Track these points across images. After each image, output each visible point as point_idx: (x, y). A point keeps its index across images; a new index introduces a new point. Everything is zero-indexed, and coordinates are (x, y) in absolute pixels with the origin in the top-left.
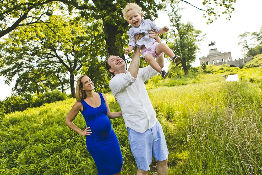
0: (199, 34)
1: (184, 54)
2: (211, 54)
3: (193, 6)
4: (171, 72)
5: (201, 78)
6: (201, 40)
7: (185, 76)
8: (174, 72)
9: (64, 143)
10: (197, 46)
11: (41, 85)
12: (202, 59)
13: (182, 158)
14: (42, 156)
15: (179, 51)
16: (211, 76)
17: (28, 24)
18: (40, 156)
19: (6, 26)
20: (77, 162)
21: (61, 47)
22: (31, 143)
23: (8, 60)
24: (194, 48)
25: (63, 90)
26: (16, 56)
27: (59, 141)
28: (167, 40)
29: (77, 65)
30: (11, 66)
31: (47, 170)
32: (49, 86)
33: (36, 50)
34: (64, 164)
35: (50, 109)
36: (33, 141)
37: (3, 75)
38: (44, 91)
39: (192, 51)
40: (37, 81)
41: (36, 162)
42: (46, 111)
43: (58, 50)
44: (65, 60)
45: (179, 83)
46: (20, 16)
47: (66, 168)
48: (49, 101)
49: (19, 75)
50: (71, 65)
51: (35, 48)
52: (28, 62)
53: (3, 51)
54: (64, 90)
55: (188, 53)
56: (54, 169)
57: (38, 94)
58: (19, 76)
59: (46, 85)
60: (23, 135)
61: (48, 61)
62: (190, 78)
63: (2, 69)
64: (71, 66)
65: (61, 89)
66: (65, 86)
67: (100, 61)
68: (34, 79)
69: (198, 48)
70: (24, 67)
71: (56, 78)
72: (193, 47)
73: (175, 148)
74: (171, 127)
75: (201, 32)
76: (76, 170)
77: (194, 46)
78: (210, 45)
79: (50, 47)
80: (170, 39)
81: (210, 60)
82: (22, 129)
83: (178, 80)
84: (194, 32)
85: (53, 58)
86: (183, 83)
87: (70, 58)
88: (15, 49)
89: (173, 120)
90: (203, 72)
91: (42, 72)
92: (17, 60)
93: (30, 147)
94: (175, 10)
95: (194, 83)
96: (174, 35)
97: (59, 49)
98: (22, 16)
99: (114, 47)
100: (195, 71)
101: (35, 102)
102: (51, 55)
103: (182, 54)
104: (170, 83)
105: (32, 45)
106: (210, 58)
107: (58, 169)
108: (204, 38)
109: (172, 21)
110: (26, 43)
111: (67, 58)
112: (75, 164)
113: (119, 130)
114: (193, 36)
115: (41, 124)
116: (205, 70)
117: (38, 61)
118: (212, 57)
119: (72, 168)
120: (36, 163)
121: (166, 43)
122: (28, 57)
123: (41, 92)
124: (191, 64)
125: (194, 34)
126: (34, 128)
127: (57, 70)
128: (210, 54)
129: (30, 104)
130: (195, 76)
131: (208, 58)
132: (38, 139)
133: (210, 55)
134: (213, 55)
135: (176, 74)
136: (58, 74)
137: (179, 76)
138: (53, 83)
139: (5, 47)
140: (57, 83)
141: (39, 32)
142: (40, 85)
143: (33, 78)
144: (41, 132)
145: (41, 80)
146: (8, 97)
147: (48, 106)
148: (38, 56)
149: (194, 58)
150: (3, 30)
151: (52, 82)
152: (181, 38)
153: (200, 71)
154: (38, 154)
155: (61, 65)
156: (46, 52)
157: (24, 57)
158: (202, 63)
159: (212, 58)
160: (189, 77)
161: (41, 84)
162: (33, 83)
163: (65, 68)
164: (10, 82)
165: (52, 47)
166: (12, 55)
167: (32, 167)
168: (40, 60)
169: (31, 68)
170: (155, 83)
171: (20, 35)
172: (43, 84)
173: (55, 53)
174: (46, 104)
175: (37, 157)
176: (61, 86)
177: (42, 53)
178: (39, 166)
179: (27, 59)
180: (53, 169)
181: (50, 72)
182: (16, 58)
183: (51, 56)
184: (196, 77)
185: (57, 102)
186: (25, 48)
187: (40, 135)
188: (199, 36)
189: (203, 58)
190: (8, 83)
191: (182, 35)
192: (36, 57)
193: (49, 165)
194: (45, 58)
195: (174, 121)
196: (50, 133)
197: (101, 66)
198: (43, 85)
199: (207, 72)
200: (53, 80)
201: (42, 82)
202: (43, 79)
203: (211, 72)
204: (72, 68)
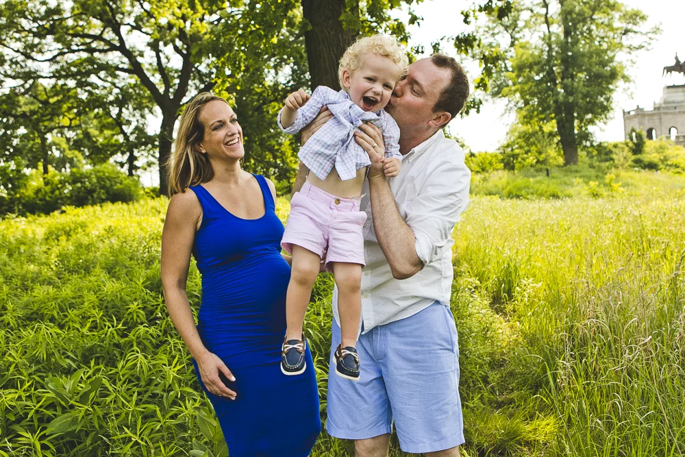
0: (634, 24)
1: (569, 91)
2: (668, 103)
4: (517, 151)
5: (620, 183)
6: (641, 47)
7: (564, 169)
8: (527, 153)
9: (126, 336)
10: (622, 68)
11: (59, 145)
12: (635, 116)
13: (532, 437)
14: (47, 366)
15: (553, 80)
16: (658, 181)
18: (40, 366)
20: (167, 398)
21: (138, 19)
22: (13, 323)
24: (608, 74)
25: (132, 168)
27: (109, 327)
28: (517, 36)
29: (189, 87)
31: (59, 415)
32: (86, 150)
33: (53, 20)
34: (124, 401)
35: (83, 226)
36: (19, 317)
38: (68, 165)
39: (600, 84)
40: (46, 127)
41: (28, 385)
42: (68, 228)
43: (129, 28)
44: (150, 67)
45: (539, 192)
47: (127, 414)
48: (80, 200)
50: (168, 86)
51: (50, 12)
52: (22, 57)
54: (137, 168)
55: (584, 90)
56: (87, 414)
57: (46, 171)
59: (77, 145)
61: (91, 61)
62: (581, 177)
64: (167, 91)
65: (126, 166)
66: (143, 157)
67: (272, 84)
68: (38, 120)
69: (624, 77)
70: (6, 75)
71: (112, 124)
72: (608, 69)
73: (511, 401)
74: (500, 331)
75: (643, 18)
76: (161, 426)
77: (611, 64)
78: (669, 69)
79: (100, 15)
80: (526, 31)
81: (660, 122)
83: (538, 182)
84: (617, 15)
85: (110, 53)
86: (555, 190)
87: (166, 60)
89: (509, 307)
90: (632, 164)
91: (66, 99)
93: (9, 335)
95: (595, 195)
96: (543, 19)
97: (134, 24)
99: (329, 33)
100: (603, 157)
101: (34, 198)
102: (102, 43)
103: (563, 88)
104: (509, 187)
106: (663, 116)
107: (101, 416)
108: (651, 41)
111: (155, 59)
112: (160, 404)
113: (323, 312)
114: (612, 29)
115: (52, 266)
116: (639, 156)
117: (55, 57)
118: (672, 114)
119: (147, 417)
120: (25, 387)
121: (512, 44)
122: (23, 40)
123: (56, 168)
124: (591, 128)
125: (616, 24)
126: (24, 278)
127: (117, 98)
128: (665, 103)
129: (16, 202)
130: (600, 174)
131: (656, 118)
132: (37, 314)
133: (663, 105)
134: (675, 108)
135: (531, 159)
136: (121, 111)
137: (543, 167)
138: (101, 140)
140: (113, 141)
142: (55, 144)
143: (36, 117)
144: (51, 290)
145: (59, 127)
147: (72, 215)
148: (57, 40)
149: (605, 109)
151: (98, 138)
152: (567, 33)
153: (622, 159)
154: (35, 360)
155: (133, 80)
156: (86, 31)
157: (8, 39)
158: (633, 130)
159: (670, 116)
160: (578, 175)
161: (57, 141)
162: (33, 133)
163: (149, 92)
165: (108, 15)
167: (10, 396)
168: (62, 54)
169: (31, 81)
172: (64, 140)
173: (117, 38)
174: (69, 209)
175: (33, 369)
176: (127, 155)
177: (71, 32)
178: (34, 400)
180: (82, 413)
181: (95, 102)
183: (102, 45)
184: (602, 178)
185: (109, 206)
186: (15, 6)
187: (46, 301)
188: (635, 32)
189: (638, 115)
191: (572, 21)
192: (51, 45)
193: (71, 399)
194: (81, 52)
195: (514, 311)
196: (79, 298)
197: (273, 101)
198: (64, 145)
199: (647, 163)
200: (101, 132)
201: (62, 134)
202: (66, 122)
203: (661, 166)
204: (172, 97)
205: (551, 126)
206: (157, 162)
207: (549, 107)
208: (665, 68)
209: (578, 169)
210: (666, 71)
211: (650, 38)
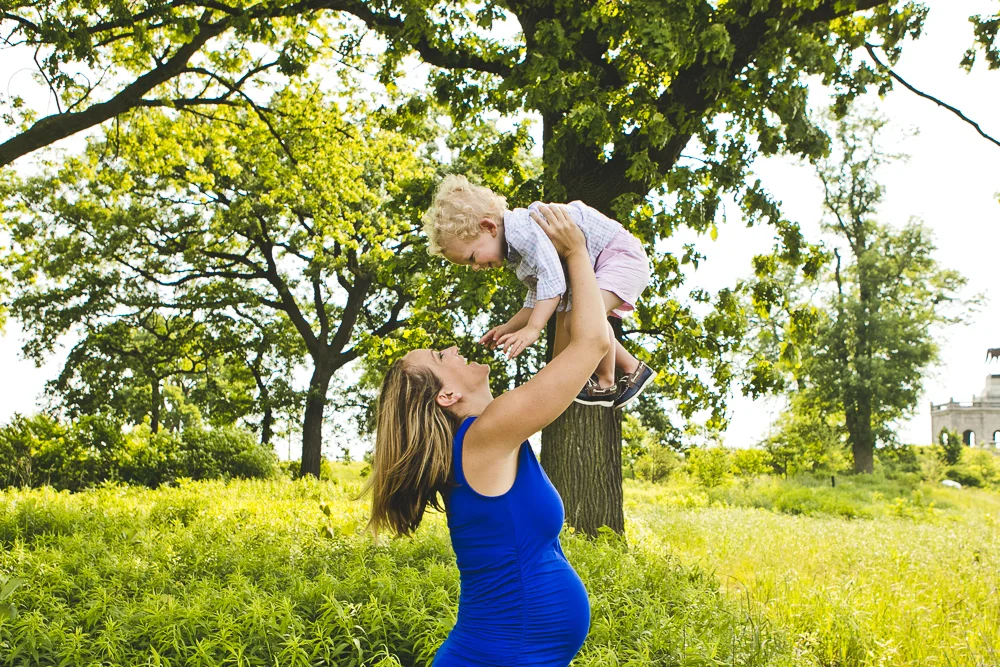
0: (950, 289)
1: (865, 372)
2: (993, 398)
3: (985, 136)
5: (933, 503)
6: (958, 320)
7: (853, 476)
11: (172, 396)
12: (947, 413)
15: (844, 356)
17: (181, 104)
19: (85, 97)
21: (296, 238)
23: (58, 255)
24: (919, 352)
25: (267, 435)
26: (95, 240)
29: (353, 332)
30: (64, 283)
33: (186, 232)
35: (206, 506)
37: (21, 318)
38: (181, 423)
39: (908, 367)
40: (160, 370)
43: (282, 249)
45: (825, 507)
46: (159, 61)
49: (91, 327)
50: (325, 329)
51: (184, 223)
52: (141, 278)
53: (45, 210)
54: (273, 434)
55: (885, 373)
57: (154, 428)
58: (87, 333)
59: (198, 397)
60: (72, 600)
61: (225, 287)
62: (880, 490)
63: (25, 289)
64: (323, 334)
65: (260, 431)
66: (281, 420)
67: (463, 335)
68: (152, 360)
70: (119, 300)
71: (247, 373)
72: (919, 344)
75: (962, 282)
77: (923, 340)
79: (247, 230)
81: (982, 423)
82: (72, 571)
83: (820, 493)
84: (931, 275)
85: (254, 280)
86: (848, 507)
87: (327, 295)
88: (97, 211)
90: (945, 477)
91: (192, 334)
92: (96, 262)
94: (857, 157)
97: (289, 245)
98: (165, 61)
100: (907, 465)
101: (133, 464)
102: (246, 267)
103: (856, 368)
104: (781, 498)
105: (175, 206)
106: (985, 415)
109: (835, 206)
110: (151, 192)
111: (312, 291)
116: (954, 467)
117: (183, 280)
118: (997, 412)
122: (145, 256)
123: (166, 426)
124: (891, 424)
126: (127, 578)
127: (257, 339)
128: (989, 397)
130: (906, 489)
131: (976, 416)
133: (986, 401)
135: (807, 461)
136: (260, 356)
137: (825, 472)
139: (58, 195)
140: (245, 396)
141: (221, 147)
142: (168, 394)
143: (149, 355)
144: (172, 602)
145: (176, 372)
146: (21, 417)
147: (188, 490)
148: (188, 259)
149: (911, 398)
150: (72, 111)
151: (226, 390)
152: (865, 295)
153: (933, 470)
155: (279, 316)
156: (225, 250)
157: (127, 254)
158: (944, 431)
159: (995, 416)
160: (874, 487)
161: (170, 391)
162: (142, 377)
163: (300, 335)
164: (45, 353)
165: (257, 230)
166: (82, 235)
168: (192, 277)
169: (148, 310)
170: (708, 485)
171: (137, 144)
172: (181, 389)
173: (267, 261)
174: (186, 482)
176: (261, 417)
177: (207, 249)
179: (140, 263)
181: (230, 342)
182: (94, 253)
183: (245, 270)
184: (909, 494)
186: (141, 212)
187: (164, 621)
188: (951, 300)
189: (951, 411)
190: (37, 354)
191: (871, 279)
192: (180, 265)
194: (218, 276)
196: (210, 619)
198: (180, 397)
199: (963, 478)
200: (231, 381)
201: (178, 381)
202: (186, 365)
203: (983, 483)
204: (329, 343)
205: (837, 419)
206: (301, 430)
207: (836, 393)
208: (989, 351)
209: (874, 480)
210: (990, 355)
211: (970, 309)
